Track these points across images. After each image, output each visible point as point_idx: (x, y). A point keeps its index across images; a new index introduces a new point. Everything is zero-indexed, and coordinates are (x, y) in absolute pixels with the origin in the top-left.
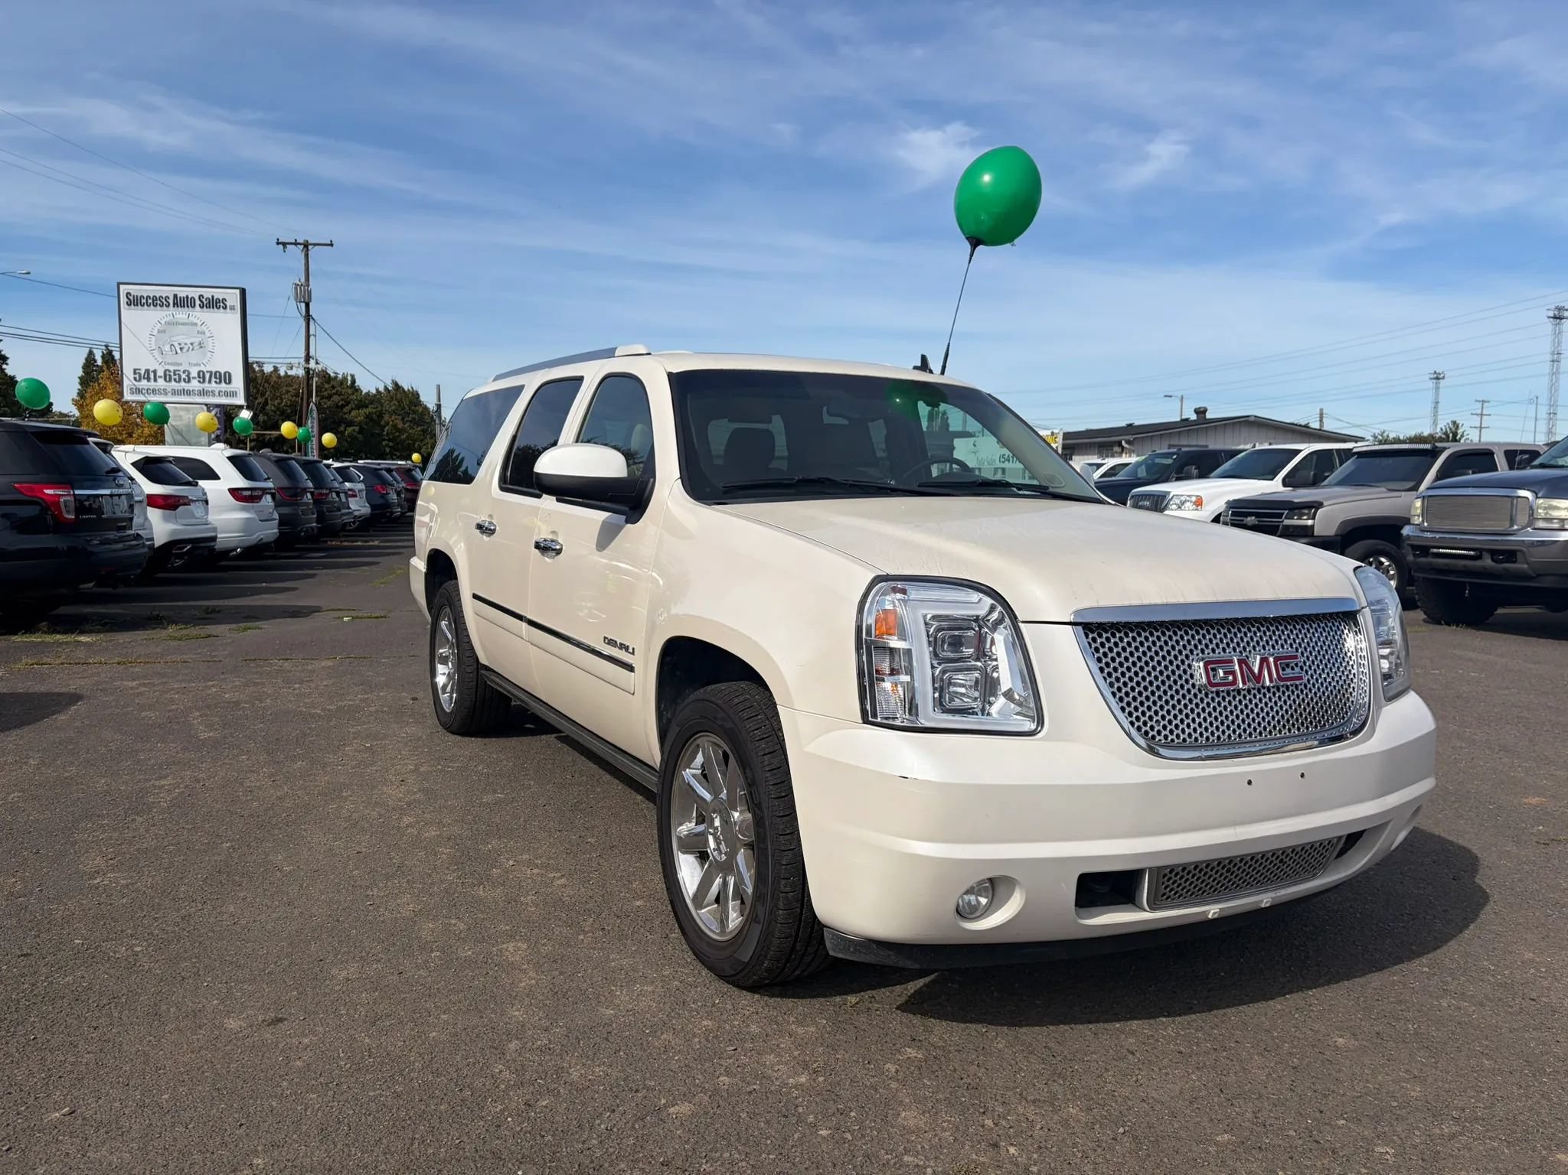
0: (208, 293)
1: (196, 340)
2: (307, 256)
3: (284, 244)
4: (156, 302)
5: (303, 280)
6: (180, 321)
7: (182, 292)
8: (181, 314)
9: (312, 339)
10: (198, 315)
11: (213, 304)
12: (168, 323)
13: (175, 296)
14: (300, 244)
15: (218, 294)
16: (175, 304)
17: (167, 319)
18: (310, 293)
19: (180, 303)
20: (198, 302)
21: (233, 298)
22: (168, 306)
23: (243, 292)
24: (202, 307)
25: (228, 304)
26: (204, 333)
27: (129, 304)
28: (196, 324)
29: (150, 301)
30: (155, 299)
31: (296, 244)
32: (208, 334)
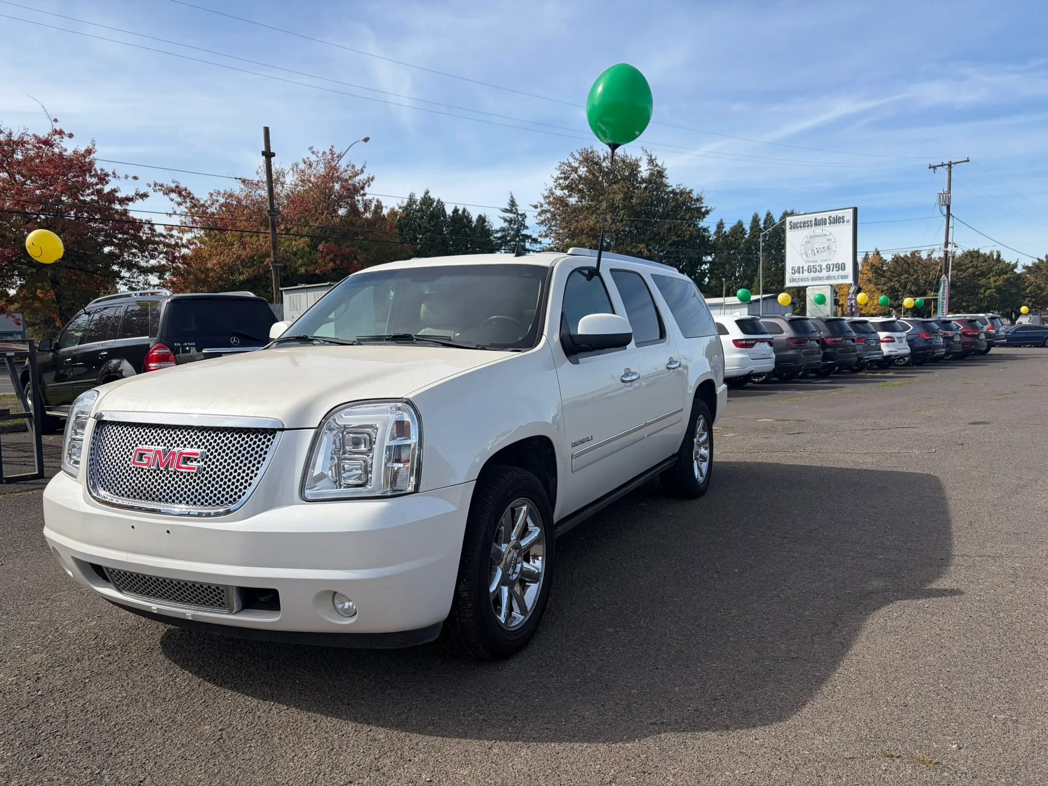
0: (834, 214)
1: (826, 245)
2: (950, 172)
3: (935, 167)
4: (805, 225)
5: (946, 189)
6: (818, 234)
7: (819, 216)
8: (818, 230)
9: (951, 230)
10: (828, 228)
11: (837, 220)
12: (811, 237)
13: (816, 219)
14: (945, 165)
15: (840, 213)
16: (816, 224)
17: (810, 234)
18: (950, 198)
19: (818, 223)
20: (828, 221)
21: (849, 215)
22: (811, 226)
23: (855, 210)
24: (830, 224)
25: (845, 219)
26: (830, 240)
27: (791, 229)
28: (826, 235)
29: (802, 225)
30: (804, 223)
31: (942, 165)
32: (833, 240)
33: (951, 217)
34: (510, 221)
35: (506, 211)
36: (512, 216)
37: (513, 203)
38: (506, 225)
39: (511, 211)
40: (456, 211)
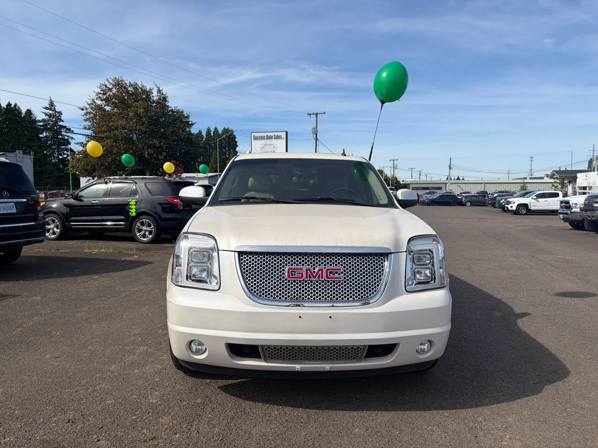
0: (276, 134)
1: (273, 150)
2: (317, 118)
3: (310, 115)
4: (262, 138)
5: (315, 126)
6: (268, 144)
7: (269, 134)
8: (269, 142)
9: (317, 146)
10: (274, 141)
11: (278, 137)
12: (265, 145)
13: (267, 136)
14: (315, 114)
15: (279, 134)
16: (267, 138)
17: (264, 144)
18: (317, 131)
19: (269, 138)
20: (273, 137)
21: (283, 135)
22: (265, 139)
23: (287, 133)
24: (274, 139)
25: (282, 137)
26: (275, 147)
27: (254, 139)
28: (272, 145)
29: (260, 138)
30: (261, 137)
31: (314, 114)
32: (276, 148)
33: (317, 140)
34: (50, 116)
35: (46, 108)
36: (51, 112)
37: (52, 104)
38: (46, 118)
39: (51, 109)
40: (9, 105)
